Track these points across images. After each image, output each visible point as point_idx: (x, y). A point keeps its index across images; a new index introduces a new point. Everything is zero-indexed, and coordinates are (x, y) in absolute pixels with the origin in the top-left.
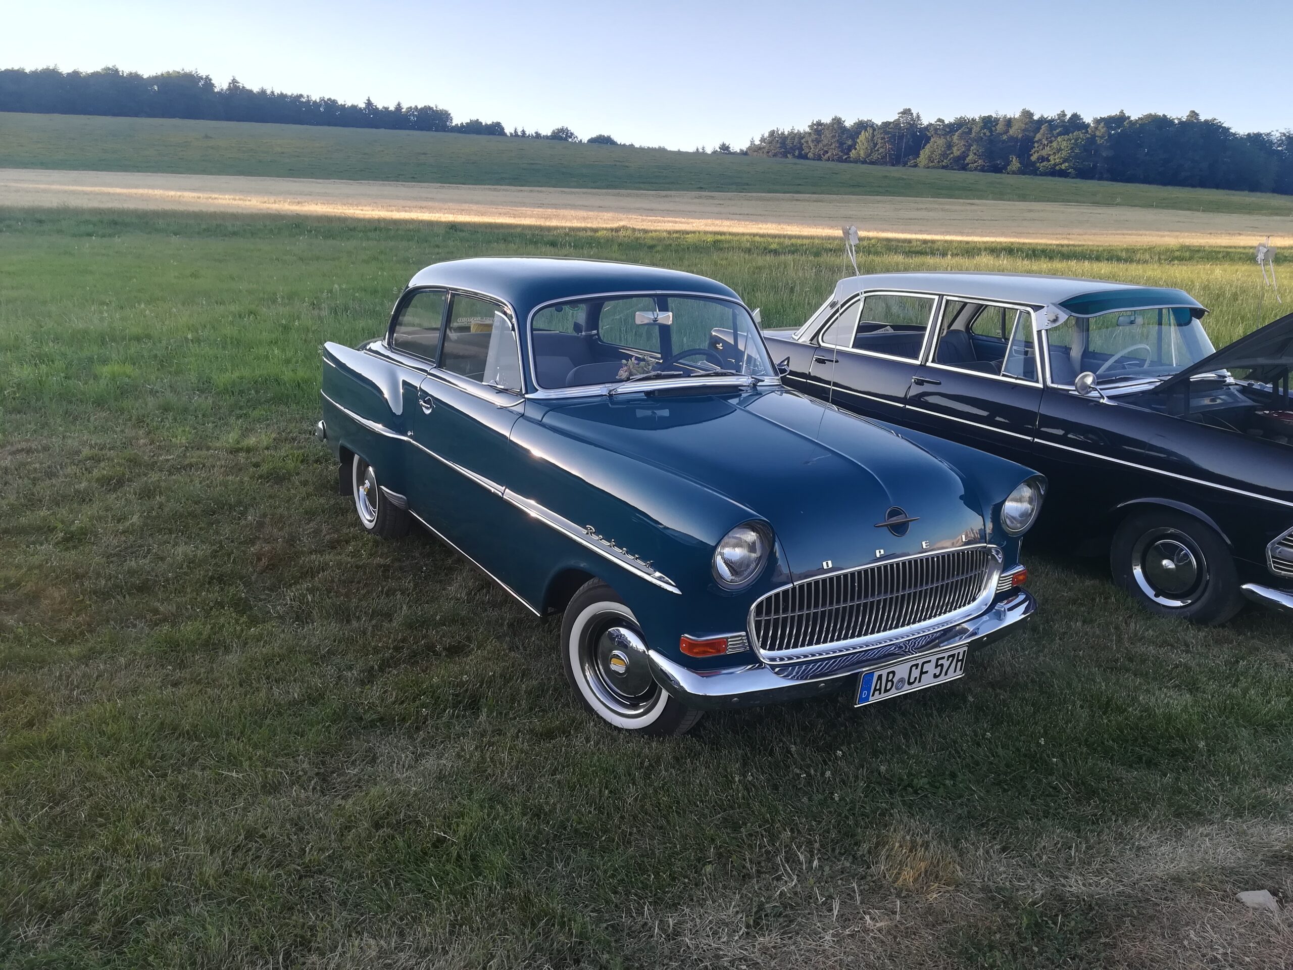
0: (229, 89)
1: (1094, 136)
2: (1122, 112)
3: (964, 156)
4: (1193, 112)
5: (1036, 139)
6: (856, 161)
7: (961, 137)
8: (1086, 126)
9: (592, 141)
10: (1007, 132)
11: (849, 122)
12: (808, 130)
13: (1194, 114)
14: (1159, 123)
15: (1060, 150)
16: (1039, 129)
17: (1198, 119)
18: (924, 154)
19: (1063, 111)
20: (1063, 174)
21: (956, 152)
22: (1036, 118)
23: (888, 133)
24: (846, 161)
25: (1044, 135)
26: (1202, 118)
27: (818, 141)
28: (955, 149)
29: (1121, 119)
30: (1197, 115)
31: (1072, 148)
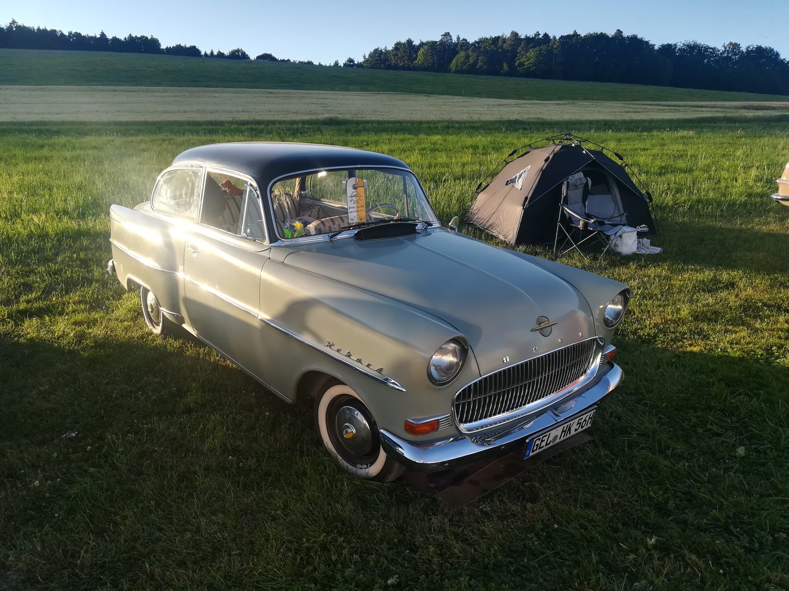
0: (11, 26)
2: (575, 32)
3: (475, 64)
4: (619, 30)
5: (518, 51)
8: (550, 41)
9: (259, 57)
10: (503, 46)
13: (619, 32)
14: (597, 39)
15: (531, 58)
16: (521, 44)
17: (622, 35)
18: (454, 62)
19: (538, 32)
20: (531, 75)
21: (471, 61)
22: (521, 36)
23: (436, 48)
24: (411, 69)
25: (523, 47)
26: (625, 34)
27: (396, 56)
28: (470, 58)
29: (573, 36)
30: (622, 32)
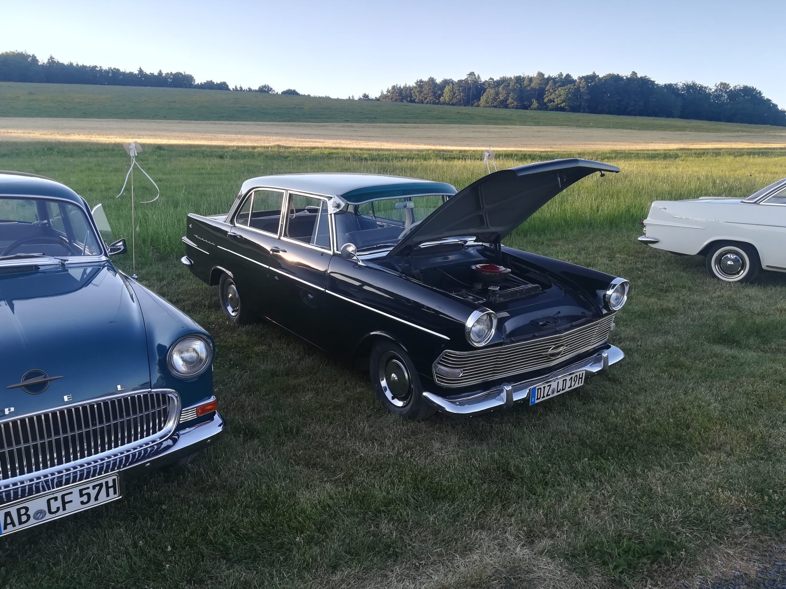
0: (49, 62)
1: (579, 87)
2: (594, 73)
3: (506, 100)
5: (546, 89)
6: (444, 103)
7: (503, 89)
8: (574, 81)
9: (284, 93)
10: (529, 85)
11: (439, 81)
12: (415, 85)
13: (634, 73)
14: (615, 79)
15: (560, 95)
16: (547, 83)
17: (636, 76)
18: (483, 98)
19: (561, 73)
20: (562, 109)
21: (501, 98)
22: (546, 76)
23: (462, 86)
24: (438, 104)
25: (551, 86)
26: (639, 76)
27: (420, 92)
28: (500, 95)
29: (593, 77)
30: (636, 74)
31: (567, 94)
